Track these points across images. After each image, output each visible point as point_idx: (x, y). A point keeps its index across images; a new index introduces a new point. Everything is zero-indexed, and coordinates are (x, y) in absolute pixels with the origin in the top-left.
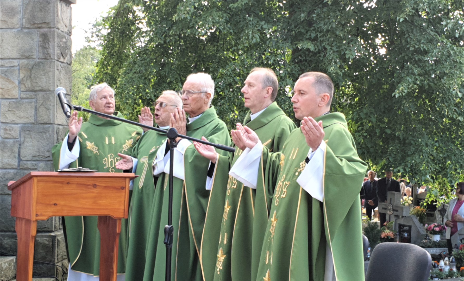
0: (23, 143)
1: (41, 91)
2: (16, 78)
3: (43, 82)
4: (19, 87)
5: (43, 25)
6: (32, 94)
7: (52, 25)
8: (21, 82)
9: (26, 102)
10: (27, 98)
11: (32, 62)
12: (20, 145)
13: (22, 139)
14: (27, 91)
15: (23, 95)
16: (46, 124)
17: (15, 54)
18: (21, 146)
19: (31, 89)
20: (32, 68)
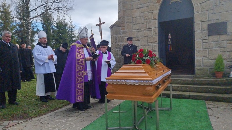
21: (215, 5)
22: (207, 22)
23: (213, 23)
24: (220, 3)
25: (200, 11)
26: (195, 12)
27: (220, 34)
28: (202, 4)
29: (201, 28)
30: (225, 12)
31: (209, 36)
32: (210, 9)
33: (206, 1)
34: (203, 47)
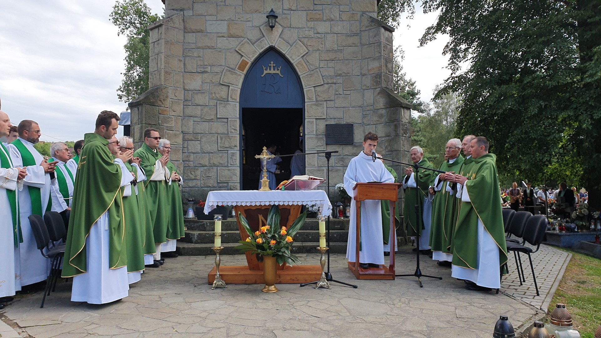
1: (395, 151)
2: (384, 146)
3: (395, 147)
5: (395, 121)
6: (391, 152)
7: (399, 120)
8: (386, 147)
10: (389, 154)
11: (390, 138)
14: (388, 151)
15: (387, 153)
16: (397, 166)
17: (383, 135)
19: (390, 150)
20: (391, 141)
21: (337, 93)
22: (325, 120)
23: (333, 123)
24: (344, 92)
25: (315, 100)
26: (306, 101)
27: (344, 144)
28: (317, 88)
29: (315, 130)
30: (351, 108)
31: (327, 144)
32: (328, 99)
33: (322, 85)
34: (318, 164)
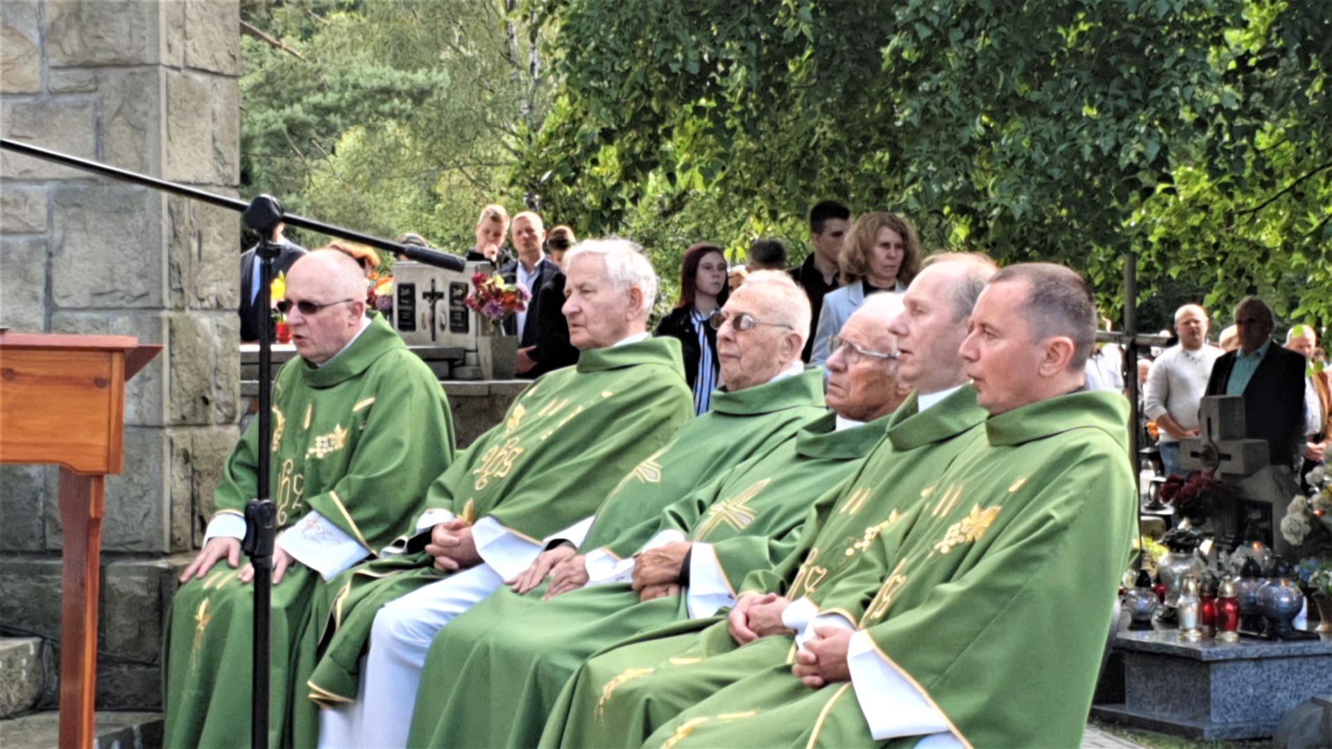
0: (61, 248)
1: (117, 64)
2: (34, 22)
3: (120, 36)
4: (43, 54)
6: (85, 76)
8: (48, 36)
9: (67, 105)
10: (71, 92)
12: (50, 255)
13: (58, 235)
14: (69, 67)
15: (58, 82)
18: (54, 260)
19: (80, 61)
